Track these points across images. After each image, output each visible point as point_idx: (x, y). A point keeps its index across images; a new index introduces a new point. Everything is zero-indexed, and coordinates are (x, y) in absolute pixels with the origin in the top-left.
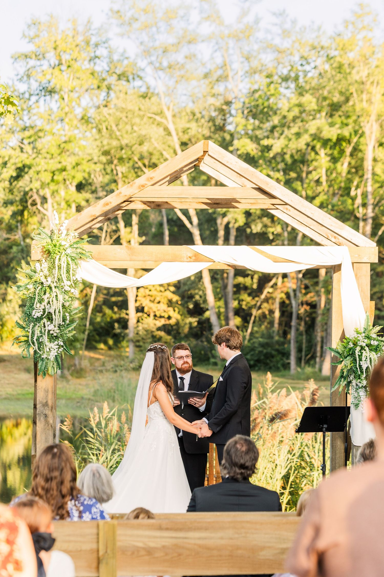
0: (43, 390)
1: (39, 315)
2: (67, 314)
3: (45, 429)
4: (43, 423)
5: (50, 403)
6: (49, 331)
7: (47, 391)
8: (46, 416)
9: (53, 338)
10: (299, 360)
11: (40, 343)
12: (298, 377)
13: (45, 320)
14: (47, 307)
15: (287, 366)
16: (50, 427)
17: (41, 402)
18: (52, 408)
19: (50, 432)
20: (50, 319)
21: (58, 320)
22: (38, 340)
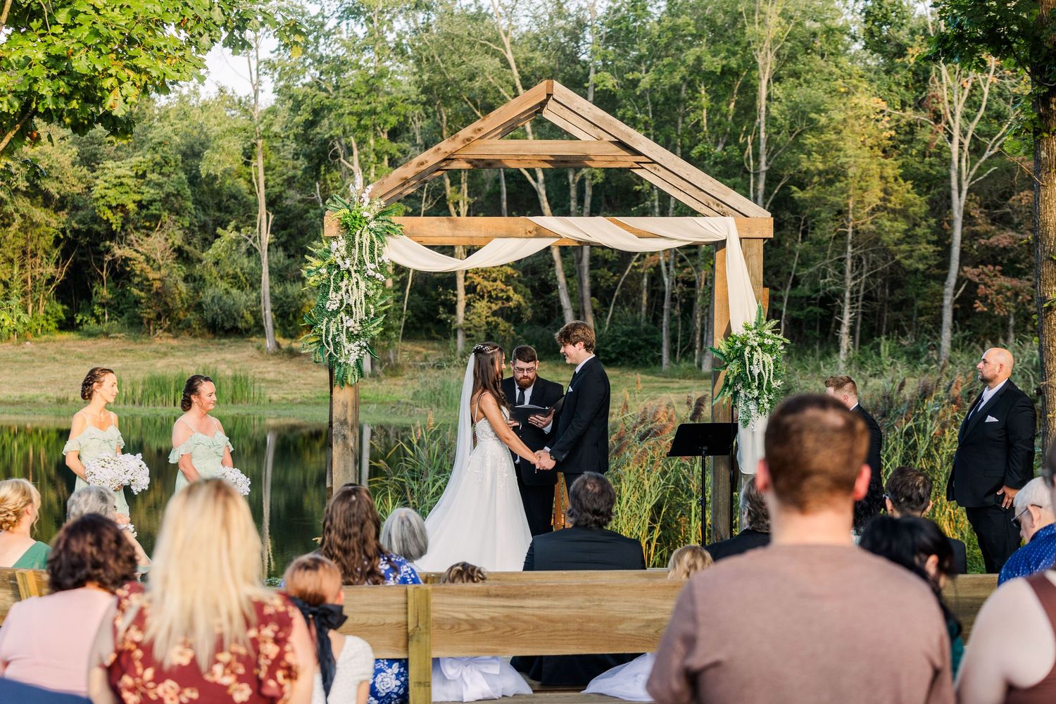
0: (340, 405)
1: (335, 307)
2: (371, 306)
3: (342, 454)
4: (341, 447)
5: (350, 421)
6: (348, 328)
7: (345, 406)
8: (345, 437)
9: (352, 337)
10: (673, 353)
11: (337, 344)
12: (670, 375)
13: (343, 314)
14: (345, 297)
15: (657, 361)
16: (350, 452)
17: (338, 420)
18: (352, 427)
19: (351, 458)
20: (349, 312)
21: (359, 313)
22: (333, 339)
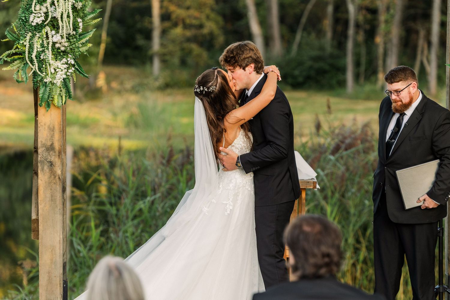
0: (46, 128)
1: (39, 21)
2: (79, 20)
3: (50, 183)
4: (47, 174)
5: (57, 146)
6: (54, 44)
7: (52, 129)
8: (51, 164)
9: (59, 54)
10: (357, 77)
11: (41, 62)
12: (355, 97)
13: (48, 29)
14: (51, 9)
15: (342, 84)
16: (58, 180)
17: (44, 145)
18: (60, 153)
19: (58, 187)
20: (54, 25)
21: (66, 27)
22: (38, 56)
